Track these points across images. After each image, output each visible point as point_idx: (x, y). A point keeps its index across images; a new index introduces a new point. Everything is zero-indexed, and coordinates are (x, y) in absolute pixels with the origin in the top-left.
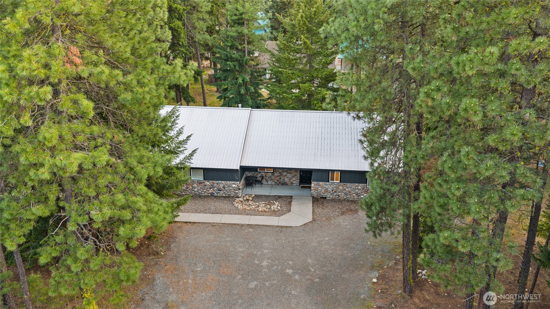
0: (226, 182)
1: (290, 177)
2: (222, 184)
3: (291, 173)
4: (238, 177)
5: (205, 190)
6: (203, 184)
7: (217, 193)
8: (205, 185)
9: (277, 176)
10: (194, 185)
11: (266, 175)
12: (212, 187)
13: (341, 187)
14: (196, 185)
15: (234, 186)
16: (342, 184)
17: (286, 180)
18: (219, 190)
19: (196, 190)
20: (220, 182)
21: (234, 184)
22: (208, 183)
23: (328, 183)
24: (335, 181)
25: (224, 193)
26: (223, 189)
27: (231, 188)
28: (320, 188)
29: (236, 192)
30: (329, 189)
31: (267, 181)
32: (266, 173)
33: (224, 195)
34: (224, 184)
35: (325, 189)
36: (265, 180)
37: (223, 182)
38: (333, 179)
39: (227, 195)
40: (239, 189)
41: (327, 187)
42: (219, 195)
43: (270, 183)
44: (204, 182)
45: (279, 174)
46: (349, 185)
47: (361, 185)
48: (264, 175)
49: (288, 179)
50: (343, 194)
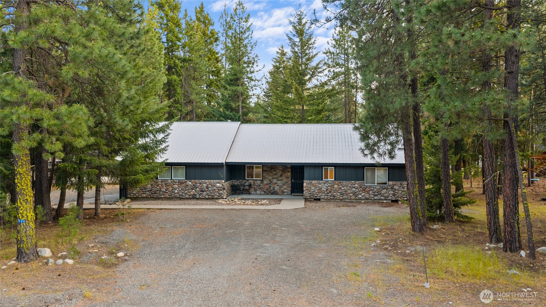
0: (209, 181)
1: (281, 184)
2: (205, 183)
3: (282, 180)
4: (222, 174)
5: (186, 192)
6: (184, 185)
7: (200, 195)
8: (187, 186)
9: (267, 184)
10: (174, 186)
11: (254, 183)
12: (194, 187)
13: (336, 186)
14: (176, 186)
15: (218, 185)
16: (337, 182)
17: (277, 188)
18: (201, 191)
19: (176, 191)
20: (203, 181)
21: (218, 183)
22: (190, 183)
23: (321, 182)
24: (329, 180)
25: (207, 194)
26: (207, 189)
27: (215, 188)
28: (313, 188)
29: (221, 192)
30: (323, 189)
31: (256, 190)
32: (254, 181)
33: (207, 197)
34: (208, 183)
35: (318, 188)
36: (253, 190)
37: (207, 181)
38: (326, 177)
39: (210, 197)
40: (224, 189)
41: (320, 186)
42: (201, 197)
43: (258, 192)
44: (185, 182)
45: (269, 182)
46: (344, 183)
47: (357, 182)
48: (252, 183)
49: (279, 187)
50: (338, 194)
